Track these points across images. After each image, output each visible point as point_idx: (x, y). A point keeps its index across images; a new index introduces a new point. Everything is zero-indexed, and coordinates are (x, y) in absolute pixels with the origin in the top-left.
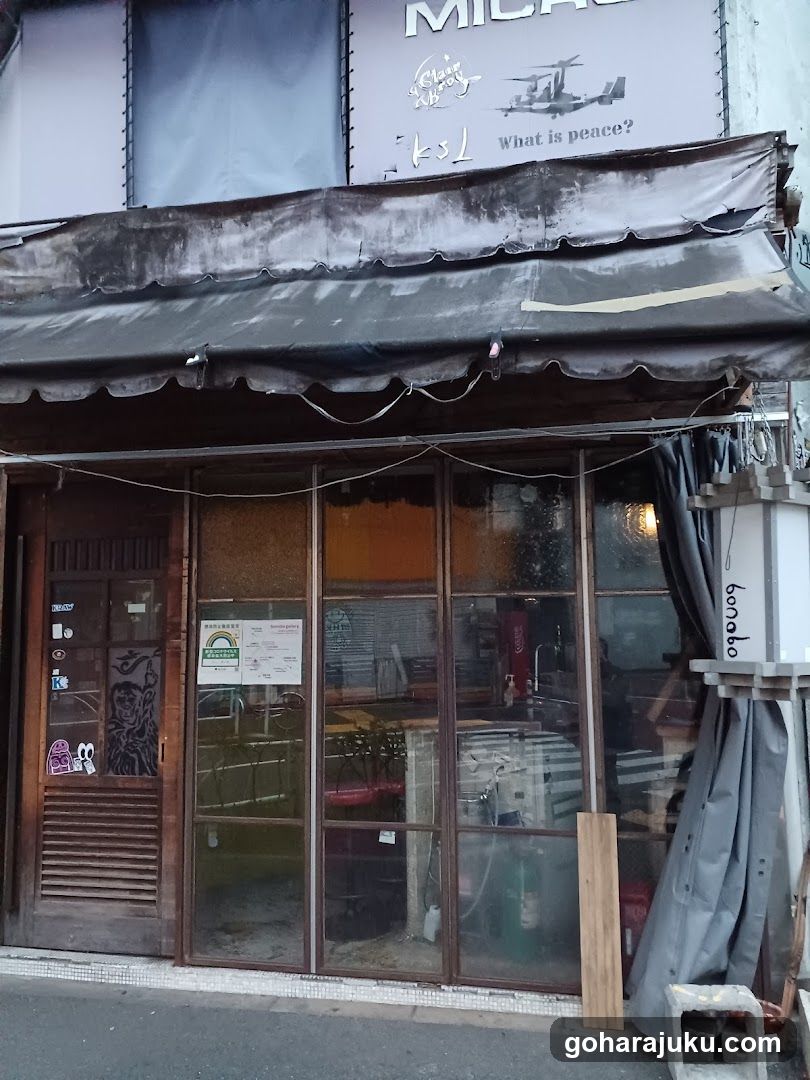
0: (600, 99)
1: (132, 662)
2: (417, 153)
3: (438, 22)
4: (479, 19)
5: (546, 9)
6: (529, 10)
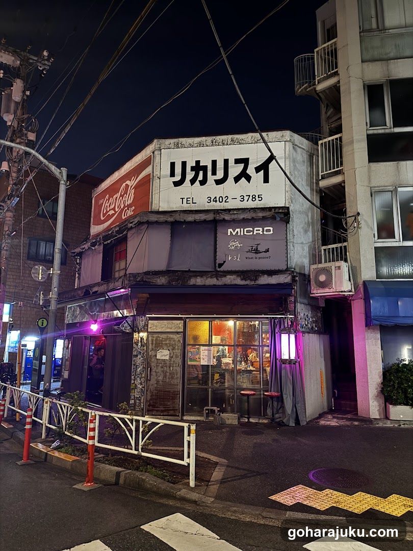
0: (264, 252)
2: (230, 258)
3: (234, 234)
4: (242, 234)
5: (255, 233)
6: (251, 233)
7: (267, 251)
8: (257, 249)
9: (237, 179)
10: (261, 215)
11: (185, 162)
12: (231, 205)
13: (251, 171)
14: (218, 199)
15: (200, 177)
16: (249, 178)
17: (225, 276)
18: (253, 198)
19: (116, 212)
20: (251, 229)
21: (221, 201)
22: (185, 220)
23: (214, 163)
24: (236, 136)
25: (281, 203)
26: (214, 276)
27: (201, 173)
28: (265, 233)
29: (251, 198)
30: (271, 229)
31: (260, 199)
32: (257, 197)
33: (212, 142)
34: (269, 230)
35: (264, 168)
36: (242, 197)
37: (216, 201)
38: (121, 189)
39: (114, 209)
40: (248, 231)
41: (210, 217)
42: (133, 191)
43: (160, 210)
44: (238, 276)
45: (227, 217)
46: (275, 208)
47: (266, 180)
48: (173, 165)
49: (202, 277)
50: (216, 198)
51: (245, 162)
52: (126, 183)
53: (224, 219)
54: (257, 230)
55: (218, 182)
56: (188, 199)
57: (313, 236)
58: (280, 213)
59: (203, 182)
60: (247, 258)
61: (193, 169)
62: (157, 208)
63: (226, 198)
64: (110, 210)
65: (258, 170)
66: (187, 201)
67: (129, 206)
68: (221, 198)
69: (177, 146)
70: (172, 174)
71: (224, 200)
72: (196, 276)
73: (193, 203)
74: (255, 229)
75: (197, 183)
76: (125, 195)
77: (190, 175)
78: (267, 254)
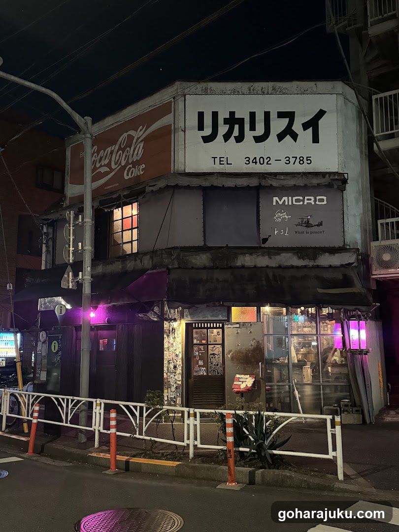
0: (317, 225)
1: (214, 348)
2: (276, 232)
3: (281, 203)
4: (290, 203)
5: (305, 203)
6: (301, 203)
7: (320, 224)
8: (308, 221)
9: (281, 137)
10: (315, 181)
11: (217, 113)
12: (274, 168)
13: (297, 127)
14: (258, 161)
15: (236, 133)
16: (295, 137)
17: (279, 254)
18: (301, 160)
19: (112, 170)
20: (301, 198)
21: (262, 163)
22: (223, 186)
23: (253, 115)
24: (278, 85)
25: (334, 168)
26: (266, 254)
27: (237, 127)
28: (317, 203)
29: (298, 160)
30: (325, 198)
31: (309, 162)
32: (305, 159)
33: (250, 90)
34: (322, 200)
35: (313, 124)
36: (288, 159)
37: (256, 163)
38: (120, 140)
39: (109, 165)
40: (297, 201)
41: (254, 182)
42: (142, 145)
43: (186, 171)
44: (294, 254)
45: (275, 183)
46: (330, 174)
47: (316, 140)
48: (201, 115)
49: (251, 254)
50: (255, 158)
51: (290, 116)
52: (129, 133)
53: (271, 185)
54: (308, 200)
55: (258, 139)
56: (222, 159)
57: (364, 207)
58: (337, 179)
59: (240, 139)
60: (296, 232)
61: (226, 121)
62: (183, 168)
63: (269, 159)
64: (101, 166)
65: (305, 126)
66: (220, 161)
67: (135, 164)
68: (262, 159)
69: (205, 92)
70: (201, 127)
71: (266, 161)
72: (244, 254)
73: (227, 164)
74: (306, 198)
75: (232, 139)
76: (128, 149)
77: (223, 129)
78: (321, 228)
